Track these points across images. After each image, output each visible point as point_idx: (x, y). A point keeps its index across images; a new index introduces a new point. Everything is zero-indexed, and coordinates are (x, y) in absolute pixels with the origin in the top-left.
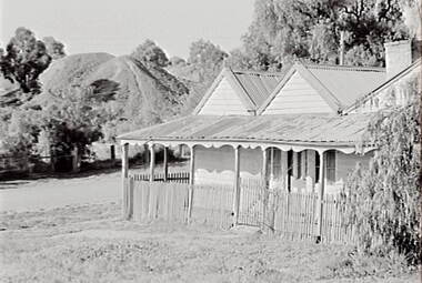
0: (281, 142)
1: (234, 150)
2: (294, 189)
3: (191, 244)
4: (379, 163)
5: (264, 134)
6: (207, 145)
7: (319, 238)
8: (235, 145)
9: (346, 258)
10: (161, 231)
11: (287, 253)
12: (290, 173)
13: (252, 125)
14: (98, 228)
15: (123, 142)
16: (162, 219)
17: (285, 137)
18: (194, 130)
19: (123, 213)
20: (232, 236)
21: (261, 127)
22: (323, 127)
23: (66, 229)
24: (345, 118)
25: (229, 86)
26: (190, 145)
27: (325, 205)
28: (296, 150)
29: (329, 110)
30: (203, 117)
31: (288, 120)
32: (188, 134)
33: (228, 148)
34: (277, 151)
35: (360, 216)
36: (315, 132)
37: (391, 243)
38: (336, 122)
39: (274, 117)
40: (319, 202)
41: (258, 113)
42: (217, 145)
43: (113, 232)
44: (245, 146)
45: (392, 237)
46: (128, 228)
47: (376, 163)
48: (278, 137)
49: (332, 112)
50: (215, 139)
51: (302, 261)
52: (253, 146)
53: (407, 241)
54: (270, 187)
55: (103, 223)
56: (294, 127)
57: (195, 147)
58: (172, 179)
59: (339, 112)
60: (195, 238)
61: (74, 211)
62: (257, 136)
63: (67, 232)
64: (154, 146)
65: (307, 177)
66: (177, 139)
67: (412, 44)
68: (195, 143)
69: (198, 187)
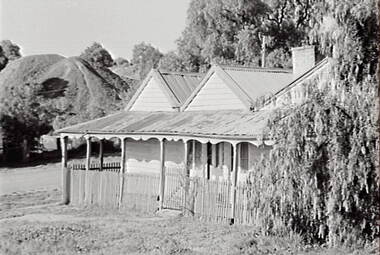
0: (200, 135)
1: (159, 143)
2: (213, 177)
3: (119, 227)
4: (277, 154)
5: (186, 128)
6: (136, 138)
8: (160, 138)
9: (252, 238)
10: (96, 215)
11: (202, 234)
12: (209, 162)
13: (176, 120)
14: (39, 212)
15: (63, 135)
16: (97, 205)
17: (206, 130)
18: (125, 125)
19: (63, 199)
20: (158, 219)
21: (184, 122)
22: (237, 122)
23: (10, 213)
24: (257, 114)
25: (156, 86)
26: (122, 138)
27: (238, 191)
28: (214, 142)
29: (243, 107)
30: (134, 113)
31: (208, 115)
32: (120, 128)
33: (154, 141)
34: (198, 144)
35: (263, 201)
36: (230, 126)
38: (249, 118)
39: (195, 113)
40: (232, 187)
41: (181, 108)
42: (145, 138)
43: (52, 216)
44: (169, 138)
45: (291, 220)
46: (66, 213)
47: (274, 154)
48: (197, 130)
49: (246, 109)
50: (143, 133)
51: (215, 240)
52: (176, 139)
53: (305, 222)
54: (191, 175)
55: (45, 208)
56: (212, 122)
57: (125, 139)
58: (107, 168)
59: (251, 109)
60: (124, 221)
61: (20, 197)
62: (179, 130)
63: (11, 217)
64: (90, 139)
65: (225, 166)
66: (111, 132)
67: (315, 49)
68: (126, 136)
69: (129, 175)
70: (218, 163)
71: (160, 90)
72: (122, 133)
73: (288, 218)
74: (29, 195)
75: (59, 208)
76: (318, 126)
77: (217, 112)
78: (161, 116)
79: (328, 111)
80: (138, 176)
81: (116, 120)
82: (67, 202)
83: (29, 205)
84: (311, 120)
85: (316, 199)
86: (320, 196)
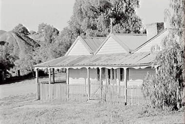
0: (108, 65)
1: (87, 69)
2: (111, 84)
5: (100, 62)
6: (75, 68)
7: (126, 103)
8: (87, 68)
12: (109, 77)
13: (93, 59)
15: (36, 68)
16: (55, 99)
17: (109, 63)
18: (68, 62)
20: (89, 104)
23: (16, 105)
24: (133, 55)
25: (81, 43)
26: (67, 68)
28: (115, 68)
29: (125, 52)
30: (70, 56)
31: (108, 56)
32: (66, 64)
33: (84, 69)
37: (163, 102)
38: (129, 57)
39: (102, 56)
41: (94, 54)
42: (79, 68)
44: (92, 67)
48: (106, 63)
49: (127, 52)
50: (78, 65)
52: (95, 67)
56: (112, 59)
57: (69, 69)
58: (56, 83)
59: (130, 53)
61: (13, 98)
62: (97, 63)
64: (50, 69)
65: (117, 79)
66: (61, 66)
67: (157, 24)
68: (69, 67)
69: (71, 85)
70: (113, 78)
71: (83, 46)
72: (68, 66)
73: (163, 100)
74: (17, 97)
75: (37, 102)
76: (179, 58)
77: (113, 54)
78: (84, 57)
79: (182, 52)
80: (76, 85)
81: (62, 60)
82: (39, 99)
83: (21, 101)
84: (175, 56)
85: (178, 91)
86: (180, 89)
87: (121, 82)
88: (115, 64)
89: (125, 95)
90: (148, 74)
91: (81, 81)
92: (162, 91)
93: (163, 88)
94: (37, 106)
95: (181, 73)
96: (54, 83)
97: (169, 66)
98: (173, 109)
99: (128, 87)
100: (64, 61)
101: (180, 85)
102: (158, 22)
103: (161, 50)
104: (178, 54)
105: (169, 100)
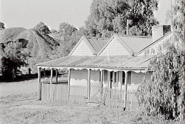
0: (109, 67)
1: (88, 71)
2: (113, 88)
4: (155, 77)
5: (101, 64)
6: (76, 69)
7: (125, 108)
8: (88, 69)
9: (139, 117)
10: (57, 105)
11: (113, 115)
13: (95, 60)
14: (29, 104)
15: (39, 67)
16: (56, 100)
17: (110, 65)
18: (70, 62)
19: (38, 97)
20: (88, 108)
21: (100, 61)
22: (126, 61)
24: (135, 58)
25: (85, 44)
26: (69, 69)
28: (115, 71)
30: (73, 57)
31: (111, 58)
32: (68, 64)
33: (85, 70)
34: (106, 72)
35: (145, 99)
36: (123, 64)
37: (158, 110)
38: (132, 59)
39: (105, 57)
40: (125, 93)
41: (98, 55)
42: (80, 69)
43: (36, 106)
44: (93, 69)
45: (159, 108)
46: (42, 104)
47: (154, 77)
48: (107, 65)
49: (130, 55)
50: (79, 66)
51: (120, 118)
52: (96, 69)
53: (165, 110)
54: (104, 86)
55: (31, 102)
56: (114, 61)
57: (70, 69)
58: (59, 83)
59: (133, 55)
60: (71, 108)
61: (16, 97)
62: (98, 65)
63: (15, 106)
64: (53, 69)
65: (119, 83)
66: (63, 66)
67: (164, 26)
68: (71, 68)
69: (72, 86)
70: (115, 81)
71: (87, 46)
72: (69, 66)
73: (158, 107)
74: (20, 96)
75: (37, 102)
76: (175, 64)
77: (116, 56)
78: (87, 58)
79: (179, 57)
80: (77, 87)
82: (40, 100)
83: (22, 100)
84: (171, 61)
85: (173, 98)
86: (175, 97)
87: (123, 86)
88: (116, 67)
89: (124, 99)
90: (144, 78)
91: (83, 82)
92: (158, 98)
93: (159, 94)
94: (34, 107)
95: (177, 79)
96: (57, 83)
97: (163, 71)
98: (169, 118)
99: (128, 91)
100: (66, 61)
101: (175, 93)
102: (165, 25)
103: (156, 54)
104: (174, 59)
105: (165, 108)
